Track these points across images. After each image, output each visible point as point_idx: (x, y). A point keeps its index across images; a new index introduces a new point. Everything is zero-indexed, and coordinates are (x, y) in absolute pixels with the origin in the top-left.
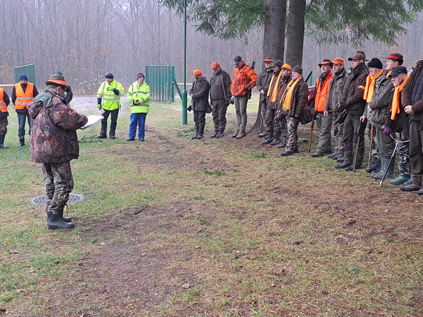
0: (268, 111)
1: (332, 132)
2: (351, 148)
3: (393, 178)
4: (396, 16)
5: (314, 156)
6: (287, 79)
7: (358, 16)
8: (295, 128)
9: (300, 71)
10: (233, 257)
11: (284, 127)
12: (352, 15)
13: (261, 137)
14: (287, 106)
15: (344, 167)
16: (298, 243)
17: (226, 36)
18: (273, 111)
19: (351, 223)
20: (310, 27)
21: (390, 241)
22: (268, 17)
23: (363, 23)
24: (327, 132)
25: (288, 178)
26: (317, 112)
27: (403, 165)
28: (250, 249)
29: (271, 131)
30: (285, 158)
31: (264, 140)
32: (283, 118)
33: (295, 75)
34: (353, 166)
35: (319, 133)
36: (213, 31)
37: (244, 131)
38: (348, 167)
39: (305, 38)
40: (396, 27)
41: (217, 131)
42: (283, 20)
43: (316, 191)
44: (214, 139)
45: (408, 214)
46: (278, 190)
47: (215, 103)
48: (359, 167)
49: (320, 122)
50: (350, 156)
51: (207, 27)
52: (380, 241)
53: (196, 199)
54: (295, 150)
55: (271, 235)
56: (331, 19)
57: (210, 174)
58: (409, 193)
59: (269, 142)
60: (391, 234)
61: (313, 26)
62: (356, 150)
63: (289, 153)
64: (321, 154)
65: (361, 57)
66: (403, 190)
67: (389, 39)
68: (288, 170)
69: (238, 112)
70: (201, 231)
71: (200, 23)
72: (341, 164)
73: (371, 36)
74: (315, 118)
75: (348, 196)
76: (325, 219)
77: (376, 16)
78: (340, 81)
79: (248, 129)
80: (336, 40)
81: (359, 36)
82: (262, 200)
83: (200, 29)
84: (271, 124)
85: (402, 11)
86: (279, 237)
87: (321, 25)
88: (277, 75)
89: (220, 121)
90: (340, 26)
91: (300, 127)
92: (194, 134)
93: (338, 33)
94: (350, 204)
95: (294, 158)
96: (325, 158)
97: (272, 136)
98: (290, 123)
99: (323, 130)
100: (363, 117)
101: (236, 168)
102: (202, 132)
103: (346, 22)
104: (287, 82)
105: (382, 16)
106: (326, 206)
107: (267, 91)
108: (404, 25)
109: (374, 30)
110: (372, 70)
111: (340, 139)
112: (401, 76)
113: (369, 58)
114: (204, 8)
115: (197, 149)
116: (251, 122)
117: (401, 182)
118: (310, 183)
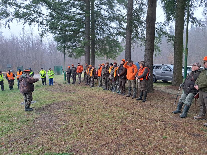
0: (86, 76)
1: (102, 81)
2: (107, 85)
3: (116, 91)
4: (116, 54)
5: (98, 87)
6: (91, 68)
7: (107, 54)
8: (93, 80)
9: (94, 67)
10: (77, 115)
11: (91, 80)
12: (106, 53)
13: (85, 83)
14: (91, 75)
15: (105, 89)
16: (94, 110)
17: (75, 58)
18: (88, 76)
19: (107, 103)
20: (96, 56)
21: (116, 107)
22: (85, 54)
23: (108, 55)
24: (101, 81)
25: (92, 93)
26: (98, 76)
27: (118, 88)
28: (82, 112)
29: (88, 81)
30: (91, 88)
31: (86, 84)
32: (90, 78)
33: (93, 68)
34: (107, 89)
35: (99, 81)
36: (72, 57)
37: (81, 82)
38: (106, 89)
39: (95, 58)
40: (116, 56)
41: (74, 82)
42: (89, 54)
43: (98, 96)
44: (73, 84)
45: (120, 100)
46: (89, 96)
47: (73, 75)
48: (108, 89)
49: (99, 79)
50: (106, 87)
51: (70, 56)
52: (113, 107)
53: (68, 100)
54: (93, 86)
55: (87, 108)
56: (101, 54)
57: (72, 93)
58: (120, 95)
59: (87, 84)
60: (116, 105)
61: (97, 56)
62: (108, 85)
63: (92, 87)
64: (100, 87)
65: (108, 63)
66: (119, 94)
67: (114, 59)
68: (92, 91)
69: (79, 77)
70: (69, 109)
71: (69, 55)
72: (104, 89)
73: (110, 58)
74: (98, 78)
75: (106, 96)
76: (101, 103)
77: (111, 54)
78: (104, 69)
79: (82, 81)
80: (102, 59)
81: (108, 58)
82: (85, 99)
83: (69, 56)
84: (87, 80)
85: (117, 53)
86: (89, 108)
87: (99, 56)
88: (88, 68)
89: (74, 79)
90: (103, 56)
91: (95, 80)
92: (67, 83)
93: (103, 58)
94: (106, 98)
95: (93, 88)
96: (101, 87)
97: (88, 82)
98: (92, 79)
99: (100, 81)
100: (109, 77)
101: (78, 91)
102: (70, 82)
103: (104, 55)
104: (91, 69)
105: (112, 54)
106: (101, 99)
107: (86, 72)
108: (118, 56)
109: (111, 57)
110: (111, 66)
111: (104, 83)
112: (116, 67)
113: (110, 63)
114: (69, 51)
115: (68, 87)
116: (82, 79)
117: (118, 92)
118: (97, 94)
